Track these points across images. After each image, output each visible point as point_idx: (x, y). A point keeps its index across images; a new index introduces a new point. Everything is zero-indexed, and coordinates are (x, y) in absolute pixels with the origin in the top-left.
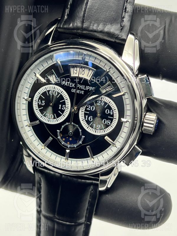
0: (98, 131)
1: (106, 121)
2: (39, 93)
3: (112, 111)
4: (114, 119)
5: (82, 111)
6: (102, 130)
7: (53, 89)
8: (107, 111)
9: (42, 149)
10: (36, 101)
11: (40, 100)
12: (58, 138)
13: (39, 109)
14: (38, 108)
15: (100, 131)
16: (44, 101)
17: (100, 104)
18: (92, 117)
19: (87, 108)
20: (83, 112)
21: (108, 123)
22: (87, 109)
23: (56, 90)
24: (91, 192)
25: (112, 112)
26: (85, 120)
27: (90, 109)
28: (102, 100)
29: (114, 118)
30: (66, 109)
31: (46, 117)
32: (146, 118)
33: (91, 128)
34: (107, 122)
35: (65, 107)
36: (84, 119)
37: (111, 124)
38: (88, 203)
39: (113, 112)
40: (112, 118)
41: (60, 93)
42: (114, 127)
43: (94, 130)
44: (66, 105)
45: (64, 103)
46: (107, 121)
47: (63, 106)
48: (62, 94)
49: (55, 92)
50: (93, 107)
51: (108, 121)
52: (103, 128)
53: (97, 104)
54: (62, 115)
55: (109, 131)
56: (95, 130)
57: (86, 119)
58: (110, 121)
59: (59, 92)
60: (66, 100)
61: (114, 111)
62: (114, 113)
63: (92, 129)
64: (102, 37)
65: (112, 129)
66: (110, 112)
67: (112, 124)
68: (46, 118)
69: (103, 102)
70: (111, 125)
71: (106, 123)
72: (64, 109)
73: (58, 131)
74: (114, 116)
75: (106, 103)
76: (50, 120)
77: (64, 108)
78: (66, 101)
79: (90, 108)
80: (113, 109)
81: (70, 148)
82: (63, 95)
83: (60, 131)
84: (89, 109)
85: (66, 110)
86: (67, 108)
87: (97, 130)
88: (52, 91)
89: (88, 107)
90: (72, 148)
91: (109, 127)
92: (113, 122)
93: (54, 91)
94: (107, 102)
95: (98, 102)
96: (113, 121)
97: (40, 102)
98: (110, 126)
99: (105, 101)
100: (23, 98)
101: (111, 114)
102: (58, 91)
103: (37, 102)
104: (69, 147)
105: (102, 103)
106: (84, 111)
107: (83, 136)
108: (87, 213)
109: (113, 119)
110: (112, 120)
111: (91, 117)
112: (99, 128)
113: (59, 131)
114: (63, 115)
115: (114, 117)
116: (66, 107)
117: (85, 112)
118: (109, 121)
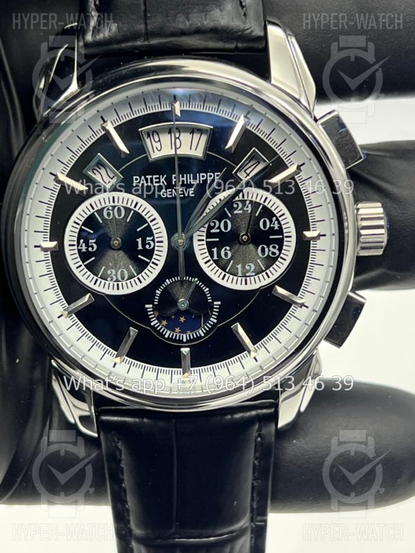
0: (252, 278)
1: (267, 250)
2: (75, 222)
3: (277, 219)
4: (285, 239)
5: (199, 240)
6: (260, 275)
7: (112, 204)
8: (265, 223)
9: (115, 364)
10: (74, 245)
11: (82, 241)
12: (152, 324)
13: (85, 263)
14: (81, 263)
15: (256, 277)
16: (94, 241)
17: (241, 212)
18: (228, 248)
19: (210, 228)
20: (203, 240)
21: (273, 253)
22: (212, 231)
23: (120, 203)
24: (256, 441)
25: (276, 222)
26: (212, 262)
27: (218, 231)
28: (246, 198)
29: (286, 237)
30: (157, 244)
31: (109, 279)
32: (362, 217)
33: (231, 277)
34: (269, 251)
35: (153, 240)
36: (209, 258)
37: (280, 253)
38: (254, 473)
39: (279, 223)
40: (281, 237)
41: (132, 207)
42: (289, 259)
43: (240, 279)
44: (156, 236)
45: (148, 232)
46: (268, 247)
47: (148, 238)
48: (136, 209)
49: (119, 209)
50: (226, 223)
51: (271, 248)
52: (264, 269)
53: (235, 212)
54: (151, 264)
55: (280, 271)
56: (244, 279)
57: (215, 258)
58: (277, 247)
59: (129, 206)
60: (151, 221)
61: (280, 219)
62: (282, 223)
63: (235, 278)
64: (204, 43)
65: (286, 263)
66: (270, 224)
67: (283, 252)
68: (107, 283)
69: (248, 202)
70: (281, 255)
71: (268, 255)
72: (152, 247)
73: (147, 306)
74: (285, 231)
75: (255, 205)
76: (120, 283)
77: (152, 243)
78: (151, 224)
79: (219, 228)
80: (278, 215)
81: (188, 342)
82: (140, 211)
83: (154, 305)
84: (217, 228)
85: (156, 248)
86: (158, 242)
87: (248, 279)
88: (111, 208)
89: (212, 224)
90: (194, 340)
91: (277, 263)
92: (284, 248)
93: (114, 207)
94: (258, 200)
95: (235, 206)
96: (285, 243)
97: (84, 245)
98: (279, 259)
99: (254, 199)
100: (36, 246)
101: (276, 228)
102: (125, 205)
103: (76, 247)
104: (185, 340)
105: (247, 207)
106: (204, 238)
107: (215, 303)
108: (252, 500)
109: (282, 239)
110: (280, 243)
111: (226, 249)
112: (252, 270)
113: (151, 306)
114: (153, 263)
115: (285, 235)
116: (156, 240)
117: (208, 240)
118: (274, 247)
